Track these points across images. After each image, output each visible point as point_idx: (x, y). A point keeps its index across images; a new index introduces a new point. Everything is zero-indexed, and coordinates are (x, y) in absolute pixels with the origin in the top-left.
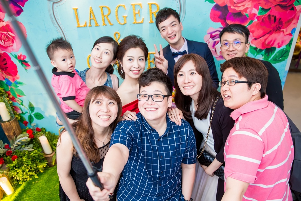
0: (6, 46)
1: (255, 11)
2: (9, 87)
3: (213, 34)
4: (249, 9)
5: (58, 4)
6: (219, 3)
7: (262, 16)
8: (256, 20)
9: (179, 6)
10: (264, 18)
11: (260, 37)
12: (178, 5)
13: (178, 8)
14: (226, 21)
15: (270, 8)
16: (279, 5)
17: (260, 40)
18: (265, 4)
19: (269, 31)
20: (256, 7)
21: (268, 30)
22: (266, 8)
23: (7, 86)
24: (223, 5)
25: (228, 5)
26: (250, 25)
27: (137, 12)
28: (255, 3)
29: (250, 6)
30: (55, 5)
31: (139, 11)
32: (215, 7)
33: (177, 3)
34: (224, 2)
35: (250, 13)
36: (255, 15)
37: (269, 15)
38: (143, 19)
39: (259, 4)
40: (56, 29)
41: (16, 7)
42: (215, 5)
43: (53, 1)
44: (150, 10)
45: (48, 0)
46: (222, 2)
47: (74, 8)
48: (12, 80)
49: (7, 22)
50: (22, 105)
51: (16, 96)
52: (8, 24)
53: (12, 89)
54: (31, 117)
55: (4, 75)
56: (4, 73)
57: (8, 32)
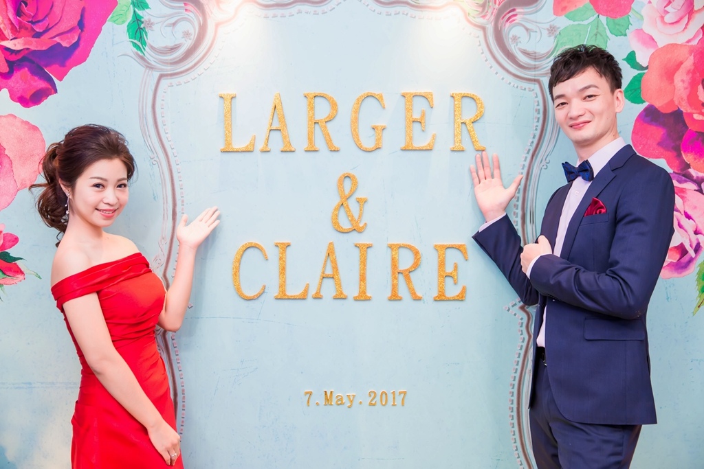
5: (174, 81)
6: (658, 104)
9: (541, 107)
12: (538, 105)
13: (538, 111)
14: (680, 155)
24: (669, 111)
25: (685, 108)
27: (417, 116)
30: (164, 82)
31: (423, 114)
32: (646, 116)
33: (536, 99)
34: (672, 101)
38: (434, 137)
40: (151, 154)
41: (36, 78)
42: (646, 110)
43: (162, 70)
44: (456, 111)
45: (147, 67)
46: (666, 102)
47: (224, 92)
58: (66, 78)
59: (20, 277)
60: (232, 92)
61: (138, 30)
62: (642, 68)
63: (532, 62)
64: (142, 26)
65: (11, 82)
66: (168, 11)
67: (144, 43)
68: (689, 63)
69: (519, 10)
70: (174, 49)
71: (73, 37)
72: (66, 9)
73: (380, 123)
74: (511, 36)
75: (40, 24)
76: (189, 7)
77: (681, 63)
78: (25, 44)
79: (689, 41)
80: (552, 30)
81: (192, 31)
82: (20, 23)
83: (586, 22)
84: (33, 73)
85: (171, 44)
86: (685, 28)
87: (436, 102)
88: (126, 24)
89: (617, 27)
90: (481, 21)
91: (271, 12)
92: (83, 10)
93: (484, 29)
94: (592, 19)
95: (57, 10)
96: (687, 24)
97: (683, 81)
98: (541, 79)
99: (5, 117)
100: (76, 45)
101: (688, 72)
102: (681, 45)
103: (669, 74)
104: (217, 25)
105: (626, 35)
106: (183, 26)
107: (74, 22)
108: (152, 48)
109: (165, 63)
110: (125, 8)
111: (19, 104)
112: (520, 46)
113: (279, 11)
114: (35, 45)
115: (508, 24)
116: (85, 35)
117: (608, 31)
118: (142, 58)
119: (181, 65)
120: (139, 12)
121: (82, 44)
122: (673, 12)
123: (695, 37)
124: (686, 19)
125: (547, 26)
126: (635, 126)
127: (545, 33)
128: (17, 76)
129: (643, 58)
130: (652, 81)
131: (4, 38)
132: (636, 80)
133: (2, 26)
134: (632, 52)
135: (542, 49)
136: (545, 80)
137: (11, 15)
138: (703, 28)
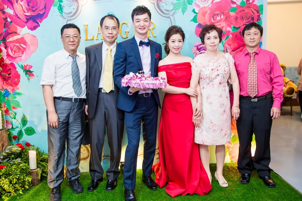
0: (15, 57)
1: (229, 29)
2: (6, 98)
3: (199, 47)
4: (225, 27)
6: (201, 23)
7: (235, 33)
8: (231, 36)
10: (237, 34)
11: (237, 49)
15: (240, 27)
17: (237, 51)
18: (236, 24)
19: (242, 44)
20: (229, 26)
22: (237, 26)
23: (4, 97)
24: (204, 24)
26: (227, 40)
28: (228, 23)
29: (225, 25)
30: (68, 22)
32: (198, 26)
34: (205, 22)
35: (226, 30)
36: (229, 32)
39: (231, 23)
41: (34, 23)
42: (198, 24)
43: (67, 19)
45: (64, 18)
46: (203, 22)
47: (84, 24)
48: (11, 90)
49: (23, 35)
50: (15, 118)
51: (10, 108)
52: (23, 37)
53: (8, 100)
54: (21, 132)
55: (5, 86)
56: (5, 84)
57: (21, 44)
58: (42, 22)
59: (33, 76)
60: (87, 24)
61: (61, 8)
62: (196, 13)
63: (167, 12)
64: (62, 7)
65: (28, 24)
66: (69, 3)
67: (62, 12)
68: (209, 12)
70: (70, 13)
71: (43, 11)
72: (41, 3)
73: (127, 31)
74: (161, 5)
75: (34, 8)
76: (74, 1)
77: (207, 12)
78: (31, 13)
79: (208, 6)
81: (75, 8)
82: (29, 8)
83: (181, 1)
84: (33, 21)
85: (70, 12)
86: (207, 2)
88: (57, 7)
89: (190, 2)
90: (153, 2)
92: (46, 3)
93: (154, 4)
95: (39, 4)
96: (208, 1)
97: (207, 17)
98: (170, 17)
99: (27, 34)
100: (44, 13)
101: (209, 14)
102: (207, 7)
103: (204, 14)
104: (82, 6)
105: (192, 4)
106: (73, 7)
107: (43, 7)
108: (65, 13)
109: (68, 17)
110: (57, 2)
111: (30, 30)
112: (164, 8)
113: (98, 1)
114: (33, 14)
115: (160, 2)
116: (47, 10)
117: (187, 4)
118: (62, 16)
119: (73, 17)
120: (61, 3)
121: (46, 13)
123: (210, 5)
125: (171, 3)
126: (196, 29)
127: (171, 4)
128: (29, 22)
129: (197, 11)
130: (200, 16)
131: (25, 12)
132: (195, 16)
133: (24, 9)
134: (194, 9)
135: (170, 9)
136: (171, 17)
137: (26, 6)
138: (212, 2)
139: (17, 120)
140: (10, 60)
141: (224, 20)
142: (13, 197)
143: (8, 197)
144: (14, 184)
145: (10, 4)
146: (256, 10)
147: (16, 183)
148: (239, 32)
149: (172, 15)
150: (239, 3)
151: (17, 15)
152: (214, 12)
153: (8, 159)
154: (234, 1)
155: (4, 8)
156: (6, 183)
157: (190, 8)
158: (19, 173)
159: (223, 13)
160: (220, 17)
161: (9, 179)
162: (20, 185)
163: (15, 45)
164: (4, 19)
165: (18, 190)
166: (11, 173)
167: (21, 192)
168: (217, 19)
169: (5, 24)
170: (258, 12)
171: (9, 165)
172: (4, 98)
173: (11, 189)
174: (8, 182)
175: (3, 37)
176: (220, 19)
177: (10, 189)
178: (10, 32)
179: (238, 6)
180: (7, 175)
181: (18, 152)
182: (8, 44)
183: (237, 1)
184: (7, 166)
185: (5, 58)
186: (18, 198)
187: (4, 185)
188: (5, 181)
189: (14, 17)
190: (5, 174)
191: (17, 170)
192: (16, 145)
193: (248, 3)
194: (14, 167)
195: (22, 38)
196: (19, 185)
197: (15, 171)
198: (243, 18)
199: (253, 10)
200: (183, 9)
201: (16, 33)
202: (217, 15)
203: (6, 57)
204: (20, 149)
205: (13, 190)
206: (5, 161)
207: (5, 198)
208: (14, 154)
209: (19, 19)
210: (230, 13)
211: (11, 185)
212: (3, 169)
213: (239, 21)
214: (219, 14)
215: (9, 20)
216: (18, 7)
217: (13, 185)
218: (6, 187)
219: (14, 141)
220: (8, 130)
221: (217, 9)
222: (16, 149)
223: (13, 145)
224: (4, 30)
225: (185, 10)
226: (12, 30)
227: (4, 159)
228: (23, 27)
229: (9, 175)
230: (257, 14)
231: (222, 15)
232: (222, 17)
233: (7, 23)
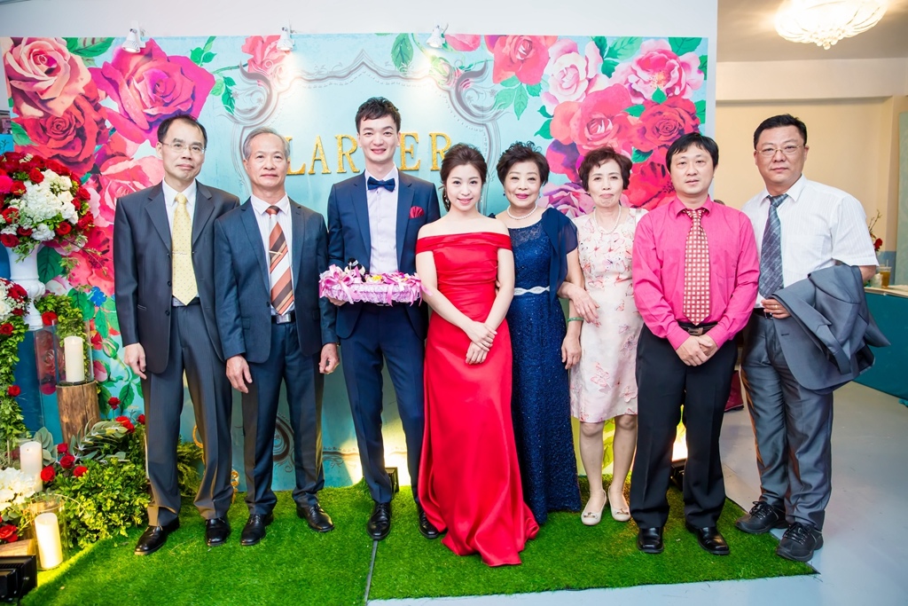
2: (97, 309)
3: (555, 196)
6: (561, 139)
7: (641, 164)
9: (488, 142)
10: (644, 167)
11: (643, 204)
12: (486, 140)
13: (486, 144)
15: (652, 151)
16: (665, 145)
18: (642, 143)
19: (656, 193)
20: (626, 148)
21: (655, 190)
22: (643, 150)
23: (92, 306)
24: (568, 143)
25: (577, 142)
27: (408, 149)
28: (624, 141)
31: (413, 148)
32: (554, 147)
33: (484, 137)
34: (569, 138)
37: (652, 163)
38: (419, 162)
39: (631, 142)
40: (239, 178)
42: (554, 143)
44: (433, 145)
45: (235, 122)
46: (565, 138)
48: (108, 290)
49: (140, 161)
50: (115, 357)
51: (105, 333)
52: (139, 164)
53: (101, 313)
54: (128, 391)
55: (93, 279)
56: (94, 275)
57: (134, 182)
61: (229, 99)
62: (549, 116)
63: (481, 113)
64: (231, 96)
65: (151, 135)
66: (248, 86)
67: (233, 107)
68: (578, 113)
69: (471, 80)
70: (251, 110)
71: (188, 105)
72: (183, 87)
74: (466, 96)
75: (168, 97)
76: (260, 83)
77: (574, 114)
78: (159, 110)
79: (578, 100)
80: (493, 92)
81: (263, 98)
82: (155, 97)
83: (514, 88)
85: (250, 107)
86: (575, 91)
87: (419, 140)
88: (221, 95)
89: (533, 91)
90: (447, 87)
91: (312, 85)
92: (194, 87)
93: (449, 92)
94: (517, 85)
95: (178, 89)
96: (576, 89)
97: (575, 125)
98: (487, 124)
99: (148, 157)
100: (191, 110)
101: (578, 119)
102: (573, 102)
103: (567, 120)
104: (279, 94)
105: (539, 96)
106: (257, 96)
107: (189, 96)
108: (238, 110)
110: (220, 86)
112: (473, 103)
113: (317, 84)
114: (165, 111)
115: (464, 89)
116: (196, 103)
117: (528, 93)
118: (232, 117)
120: (229, 88)
121: (194, 110)
122: (567, 82)
123: (581, 97)
124: (575, 86)
125: (490, 90)
127: (488, 94)
129: (550, 111)
130: (556, 124)
131: (145, 107)
132: (547, 124)
133: (144, 100)
134: (544, 107)
135: (487, 105)
136: (489, 124)
137: (150, 92)
138: (586, 91)
139: (121, 362)
140: (107, 220)
141: (613, 133)
142: (105, 543)
143: (92, 542)
144: (106, 511)
145: (112, 87)
146: (688, 112)
147: (112, 511)
148: (649, 163)
149: (493, 120)
150: (649, 96)
151: (128, 114)
152: (590, 113)
153: (95, 453)
154: (638, 90)
155: (98, 97)
156: (89, 508)
157: (534, 103)
158: (120, 487)
159: (612, 118)
160: (606, 127)
161: (95, 499)
162: (122, 515)
163: (120, 185)
164: (97, 123)
165: (118, 527)
166: (100, 485)
167: (123, 533)
168: (599, 131)
169: (99, 133)
170: (694, 118)
171: (98, 466)
172: (91, 308)
173: (100, 523)
174: (93, 508)
175: (94, 165)
176: (605, 132)
177: (97, 523)
178: (109, 152)
179: (647, 102)
180: (91, 489)
181: (120, 436)
182: (105, 180)
183: (646, 91)
184: (92, 469)
185: (96, 213)
186: (116, 545)
187: (83, 514)
188: (85, 504)
189: (121, 118)
190: (87, 489)
191: (114, 480)
192: (117, 420)
193: (671, 95)
194: (108, 471)
195: (138, 168)
196: (119, 515)
197: (111, 482)
198: (658, 130)
199: (682, 112)
200: (517, 107)
201: (124, 155)
202: (599, 121)
203: (99, 211)
204: (124, 430)
205: (106, 526)
206: (89, 457)
207: (86, 544)
208: (111, 442)
209: (131, 123)
210: (630, 117)
211: (100, 514)
212: (82, 476)
213: (649, 136)
214: (601, 119)
215: (108, 124)
216: (130, 94)
217: (104, 515)
218: (88, 518)
219: (111, 412)
220: (99, 385)
221: (596, 109)
222: (115, 429)
223: (109, 420)
224: (97, 147)
225: (523, 107)
226: (115, 148)
227: (85, 453)
228: (140, 141)
229: (97, 490)
230: (692, 123)
231: (611, 124)
232: (610, 126)
233: (103, 131)
